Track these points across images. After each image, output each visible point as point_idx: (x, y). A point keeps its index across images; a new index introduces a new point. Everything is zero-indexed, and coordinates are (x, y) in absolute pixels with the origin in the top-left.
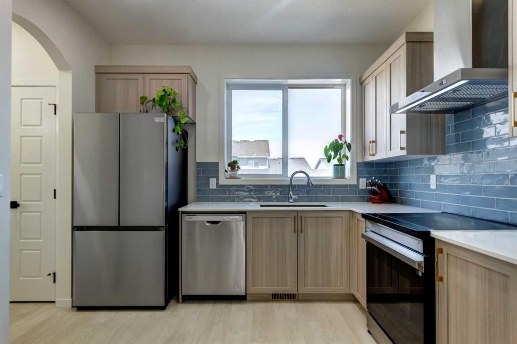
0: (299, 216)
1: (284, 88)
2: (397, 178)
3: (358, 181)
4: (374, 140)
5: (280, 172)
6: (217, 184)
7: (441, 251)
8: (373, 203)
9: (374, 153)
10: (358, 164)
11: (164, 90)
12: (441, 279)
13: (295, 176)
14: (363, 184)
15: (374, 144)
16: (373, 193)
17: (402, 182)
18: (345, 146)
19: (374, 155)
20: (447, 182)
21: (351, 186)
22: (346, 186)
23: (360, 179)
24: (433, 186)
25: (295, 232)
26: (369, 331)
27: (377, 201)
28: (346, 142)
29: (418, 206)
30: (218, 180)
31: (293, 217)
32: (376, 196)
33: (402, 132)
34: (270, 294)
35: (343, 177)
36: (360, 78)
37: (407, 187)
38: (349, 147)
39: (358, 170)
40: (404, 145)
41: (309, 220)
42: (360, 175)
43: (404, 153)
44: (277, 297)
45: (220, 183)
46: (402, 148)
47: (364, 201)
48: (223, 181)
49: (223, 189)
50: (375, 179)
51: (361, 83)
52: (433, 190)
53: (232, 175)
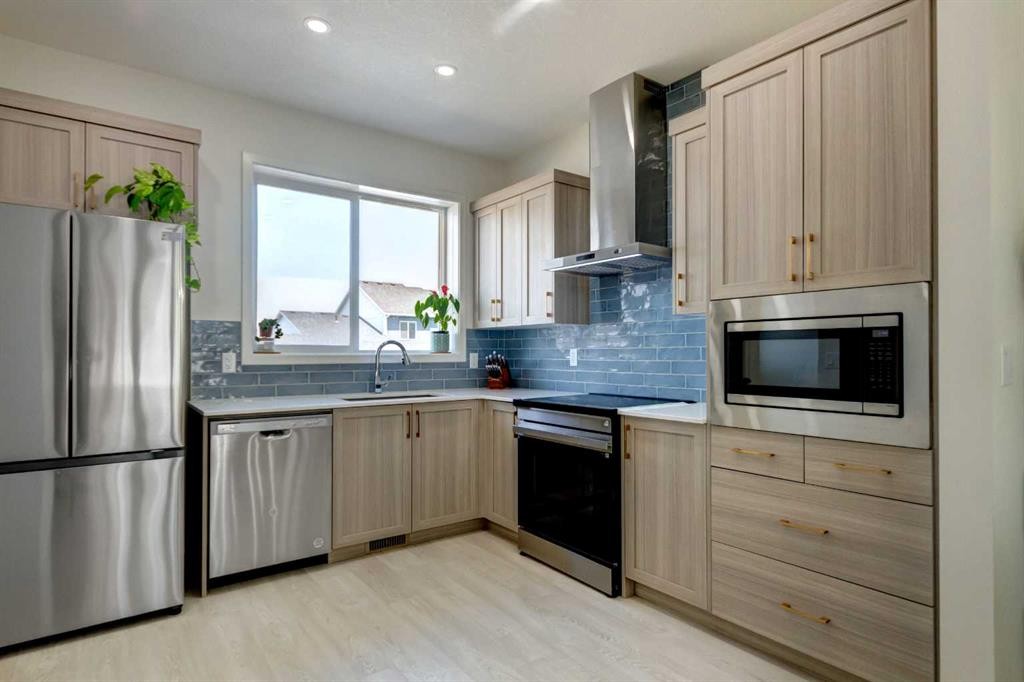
0: (414, 413)
1: (353, 197)
2: (519, 353)
3: (468, 357)
4: (499, 298)
5: (346, 342)
6: (239, 363)
7: (628, 428)
8: (492, 388)
9: (499, 317)
10: (468, 331)
11: (155, 172)
12: (628, 456)
13: (384, 348)
14: (474, 361)
15: (499, 305)
16: (494, 373)
17: (528, 358)
18: (451, 304)
19: (498, 320)
20: (592, 358)
21: (459, 365)
22: (452, 365)
23: (471, 354)
24: (574, 363)
25: (408, 436)
26: (523, 554)
27: (497, 385)
28: (451, 297)
29: (553, 389)
30: (239, 356)
31: (405, 413)
32: (496, 377)
33: (548, 294)
34: (365, 543)
35: (446, 350)
36: (472, 205)
37: (535, 364)
38: (457, 305)
39: (467, 341)
40: (551, 310)
41: (427, 415)
42: (470, 349)
43: (551, 321)
44: (379, 546)
45: (246, 361)
46: (549, 315)
47: (475, 386)
48: (250, 358)
49: (249, 373)
50: (497, 354)
51: (474, 213)
52: (573, 367)
53: (266, 348)
